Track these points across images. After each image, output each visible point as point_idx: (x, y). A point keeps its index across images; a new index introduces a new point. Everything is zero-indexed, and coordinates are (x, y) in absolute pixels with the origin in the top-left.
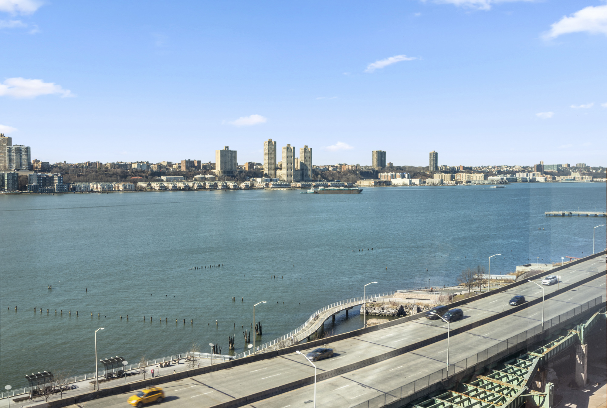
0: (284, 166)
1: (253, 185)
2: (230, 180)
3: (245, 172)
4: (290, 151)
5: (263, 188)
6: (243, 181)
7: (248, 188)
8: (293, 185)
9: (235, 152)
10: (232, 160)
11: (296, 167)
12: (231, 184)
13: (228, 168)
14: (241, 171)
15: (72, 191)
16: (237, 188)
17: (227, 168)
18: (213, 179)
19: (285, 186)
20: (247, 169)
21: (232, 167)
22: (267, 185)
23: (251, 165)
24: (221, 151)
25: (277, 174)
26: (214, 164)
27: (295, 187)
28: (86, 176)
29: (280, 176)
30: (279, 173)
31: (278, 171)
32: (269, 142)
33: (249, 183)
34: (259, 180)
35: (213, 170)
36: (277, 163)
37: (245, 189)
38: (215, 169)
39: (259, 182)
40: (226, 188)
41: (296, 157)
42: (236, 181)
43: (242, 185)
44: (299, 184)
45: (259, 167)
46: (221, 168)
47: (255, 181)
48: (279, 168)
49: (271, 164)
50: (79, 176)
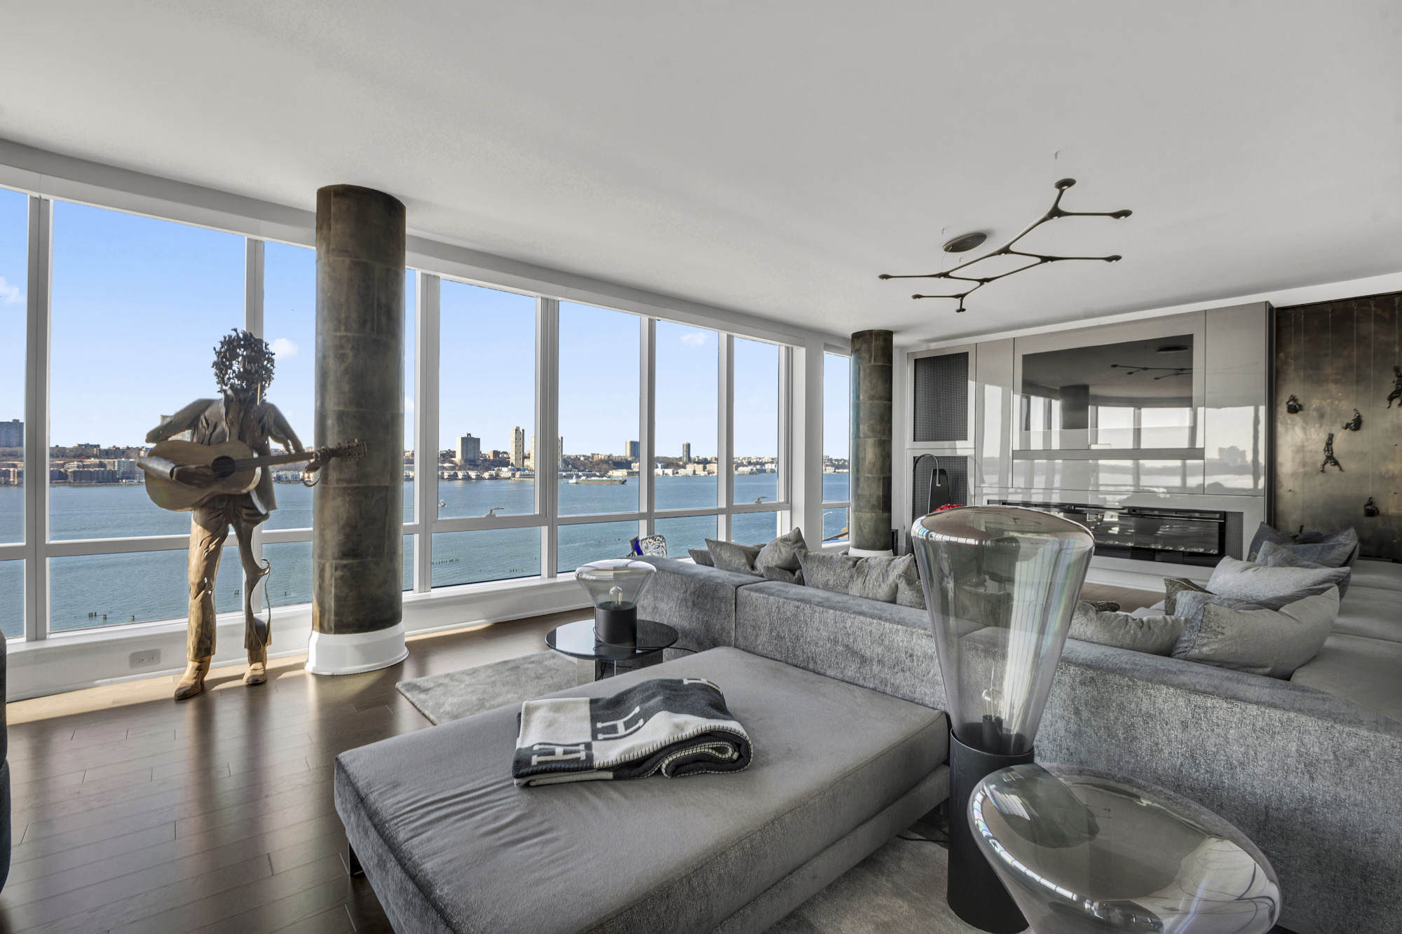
1: (497, 475)
5: (509, 478)
6: (487, 471)
13: (471, 456)
14: (486, 460)
25: (525, 464)
29: (527, 466)
30: (527, 462)
32: (516, 430)
37: (489, 479)
39: (505, 472)
42: (479, 471)
46: (462, 457)
47: (501, 470)
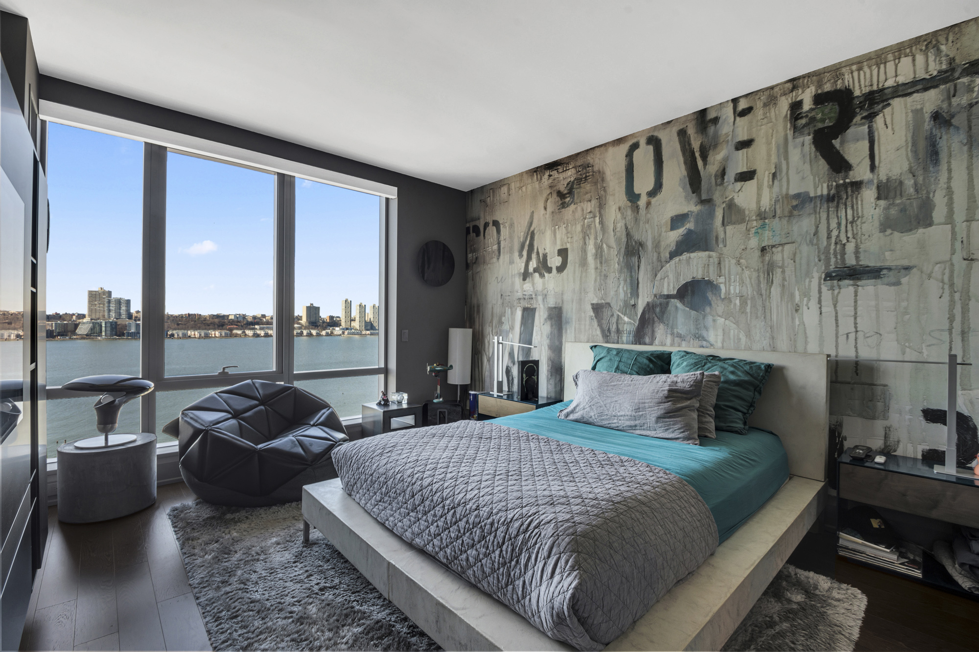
0: (357, 319)
2: (314, 329)
3: (326, 323)
4: (362, 308)
7: (327, 335)
8: (364, 332)
9: (318, 308)
10: (316, 314)
11: (366, 319)
12: (314, 332)
15: (170, 337)
16: (318, 335)
17: (312, 319)
18: (300, 328)
19: (358, 334)
20: (328, 321)
21: (316, 319)
22: (343, 333)
23: (331, 317)
24: (307, 307)
26: (301, 317)
27: (365, 334)
28: (185, 324)
31: (352, 322)
33: (329, 331)
34: (337, 329)
35: (300, 321)
36: (352, 316)
38: (301, 320)
40: (310, 335)
41: (367, 312)
43: (324, 333)
44: (368, 332)
45: (338, 319)
48: (353, 320)
49: (347, 317)
50: (178, 324)
